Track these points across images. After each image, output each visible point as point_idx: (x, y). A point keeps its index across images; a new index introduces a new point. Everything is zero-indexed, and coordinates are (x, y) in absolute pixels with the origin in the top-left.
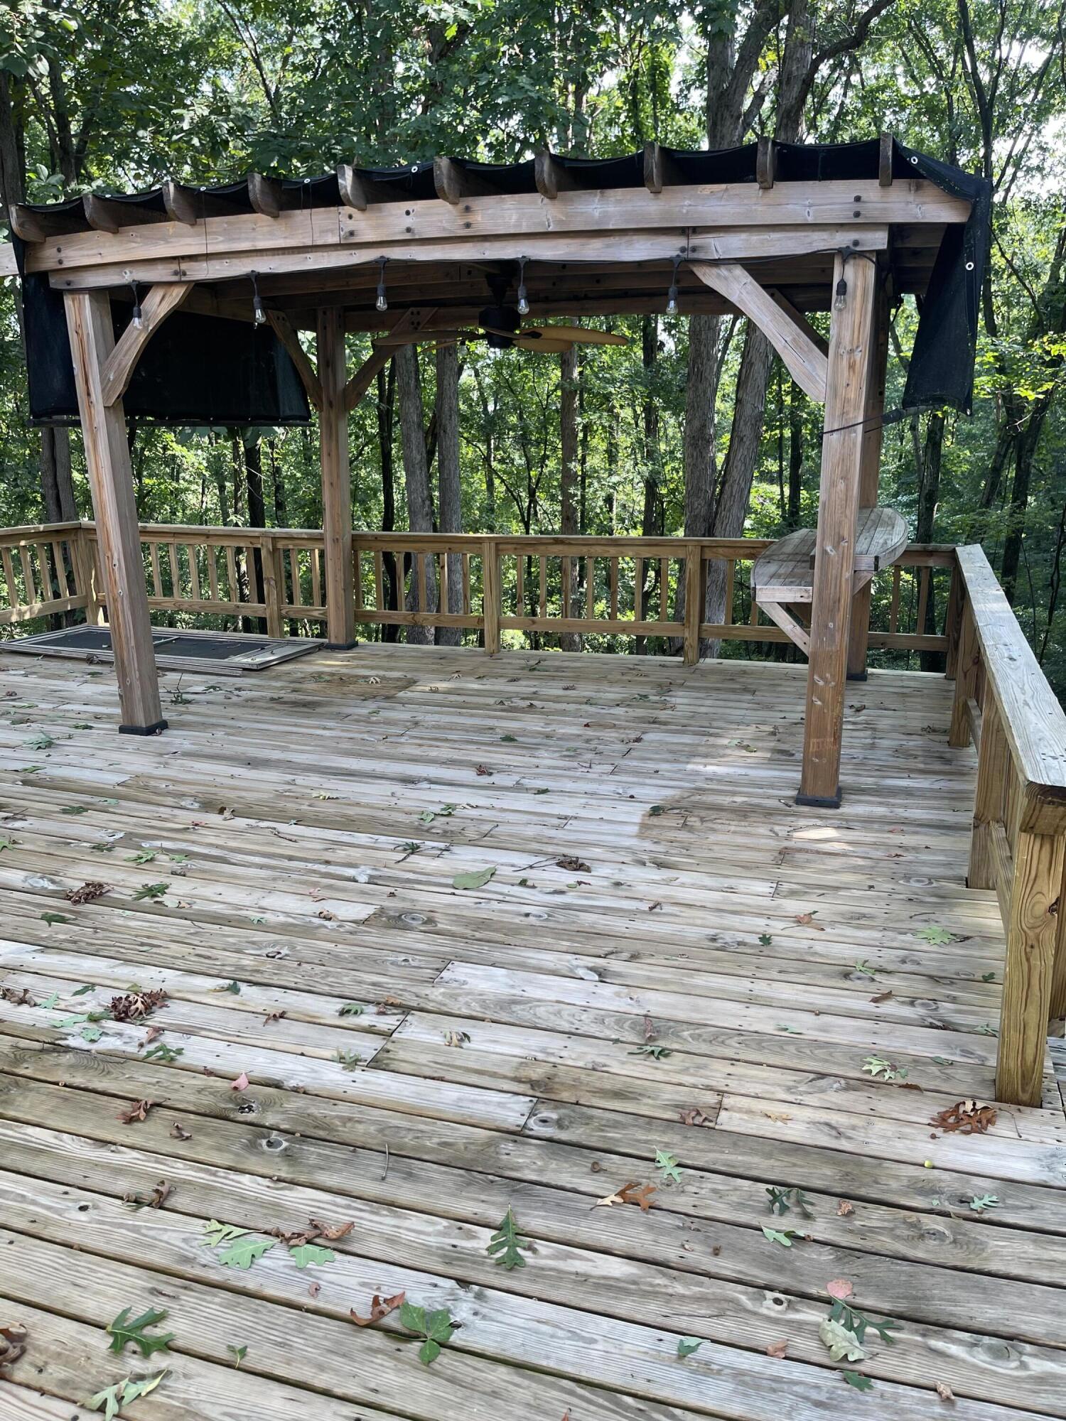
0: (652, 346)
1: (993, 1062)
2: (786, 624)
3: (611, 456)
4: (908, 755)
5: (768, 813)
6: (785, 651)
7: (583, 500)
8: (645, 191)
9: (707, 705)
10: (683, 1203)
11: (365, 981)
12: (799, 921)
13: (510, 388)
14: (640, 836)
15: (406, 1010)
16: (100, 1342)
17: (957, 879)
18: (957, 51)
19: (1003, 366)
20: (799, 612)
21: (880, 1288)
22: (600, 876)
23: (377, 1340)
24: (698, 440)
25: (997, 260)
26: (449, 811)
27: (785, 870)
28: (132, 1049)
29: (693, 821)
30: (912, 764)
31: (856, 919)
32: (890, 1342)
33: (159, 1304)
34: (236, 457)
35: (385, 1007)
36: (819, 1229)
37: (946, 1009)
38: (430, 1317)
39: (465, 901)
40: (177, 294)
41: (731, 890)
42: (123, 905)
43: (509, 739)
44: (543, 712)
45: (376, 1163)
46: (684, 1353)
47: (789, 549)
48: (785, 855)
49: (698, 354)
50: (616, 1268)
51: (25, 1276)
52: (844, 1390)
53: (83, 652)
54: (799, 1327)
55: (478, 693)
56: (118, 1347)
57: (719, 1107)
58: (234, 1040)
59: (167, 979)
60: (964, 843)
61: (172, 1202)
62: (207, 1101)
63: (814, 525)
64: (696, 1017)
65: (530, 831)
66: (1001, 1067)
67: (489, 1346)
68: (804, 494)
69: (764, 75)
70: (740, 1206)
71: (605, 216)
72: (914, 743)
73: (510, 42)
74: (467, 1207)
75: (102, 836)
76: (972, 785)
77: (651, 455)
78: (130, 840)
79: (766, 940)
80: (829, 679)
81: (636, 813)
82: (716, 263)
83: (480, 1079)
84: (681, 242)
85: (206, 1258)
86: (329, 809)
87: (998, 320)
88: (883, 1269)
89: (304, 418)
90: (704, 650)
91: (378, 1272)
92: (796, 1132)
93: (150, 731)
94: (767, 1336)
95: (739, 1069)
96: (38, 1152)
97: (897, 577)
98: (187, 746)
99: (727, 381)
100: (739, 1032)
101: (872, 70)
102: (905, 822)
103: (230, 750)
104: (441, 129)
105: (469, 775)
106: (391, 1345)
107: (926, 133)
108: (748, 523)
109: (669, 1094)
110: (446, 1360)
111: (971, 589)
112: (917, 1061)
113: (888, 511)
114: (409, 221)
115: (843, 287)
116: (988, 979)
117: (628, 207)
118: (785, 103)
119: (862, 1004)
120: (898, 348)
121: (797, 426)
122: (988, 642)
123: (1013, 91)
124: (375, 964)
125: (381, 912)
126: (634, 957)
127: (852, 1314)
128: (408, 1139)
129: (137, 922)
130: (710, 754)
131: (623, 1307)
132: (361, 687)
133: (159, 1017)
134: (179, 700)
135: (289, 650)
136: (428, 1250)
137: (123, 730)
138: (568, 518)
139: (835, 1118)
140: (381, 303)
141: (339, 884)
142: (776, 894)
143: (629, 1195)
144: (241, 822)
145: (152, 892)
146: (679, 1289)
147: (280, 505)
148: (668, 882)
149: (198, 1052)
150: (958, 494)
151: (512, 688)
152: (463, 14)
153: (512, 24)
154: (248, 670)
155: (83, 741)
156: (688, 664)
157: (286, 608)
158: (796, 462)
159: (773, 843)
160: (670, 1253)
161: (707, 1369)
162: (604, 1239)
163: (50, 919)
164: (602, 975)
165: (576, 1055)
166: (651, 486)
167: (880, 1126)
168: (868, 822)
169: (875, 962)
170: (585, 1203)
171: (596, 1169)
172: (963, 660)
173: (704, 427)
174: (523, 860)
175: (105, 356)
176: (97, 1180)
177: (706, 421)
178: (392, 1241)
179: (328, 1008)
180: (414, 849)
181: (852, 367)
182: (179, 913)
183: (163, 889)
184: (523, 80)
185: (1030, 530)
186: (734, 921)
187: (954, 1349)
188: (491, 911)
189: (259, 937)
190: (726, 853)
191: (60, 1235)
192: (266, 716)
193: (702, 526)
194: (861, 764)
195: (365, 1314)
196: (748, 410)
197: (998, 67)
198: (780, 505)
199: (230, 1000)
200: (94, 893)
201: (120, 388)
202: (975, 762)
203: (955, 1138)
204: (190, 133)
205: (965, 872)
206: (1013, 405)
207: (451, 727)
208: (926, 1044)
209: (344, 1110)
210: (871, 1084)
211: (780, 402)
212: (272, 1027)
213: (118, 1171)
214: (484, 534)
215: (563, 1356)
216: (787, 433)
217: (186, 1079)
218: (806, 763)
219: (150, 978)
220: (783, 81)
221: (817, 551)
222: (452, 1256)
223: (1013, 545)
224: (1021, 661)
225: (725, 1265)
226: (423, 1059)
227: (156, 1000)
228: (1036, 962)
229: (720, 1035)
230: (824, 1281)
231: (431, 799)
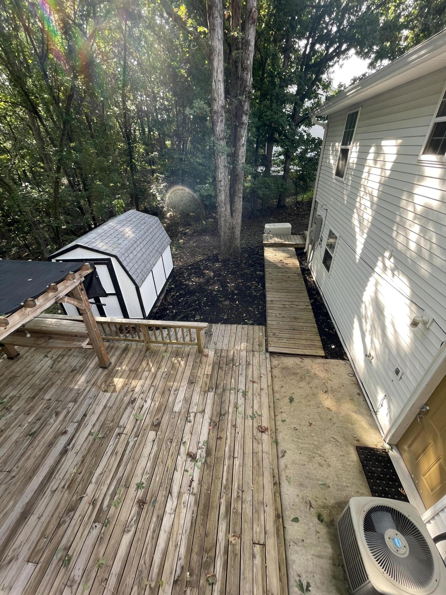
33: (249, 416)
50: (233, 380)
56: (255, 418)
91: (239, 399)
106: (246, 395)
109: (205, 379)
110: (247, 390)
133: (194, 451)
136: (235, 395)
176: (233, 435)
178: (234, 399)
195: (244, 399)
227: (189, 455)
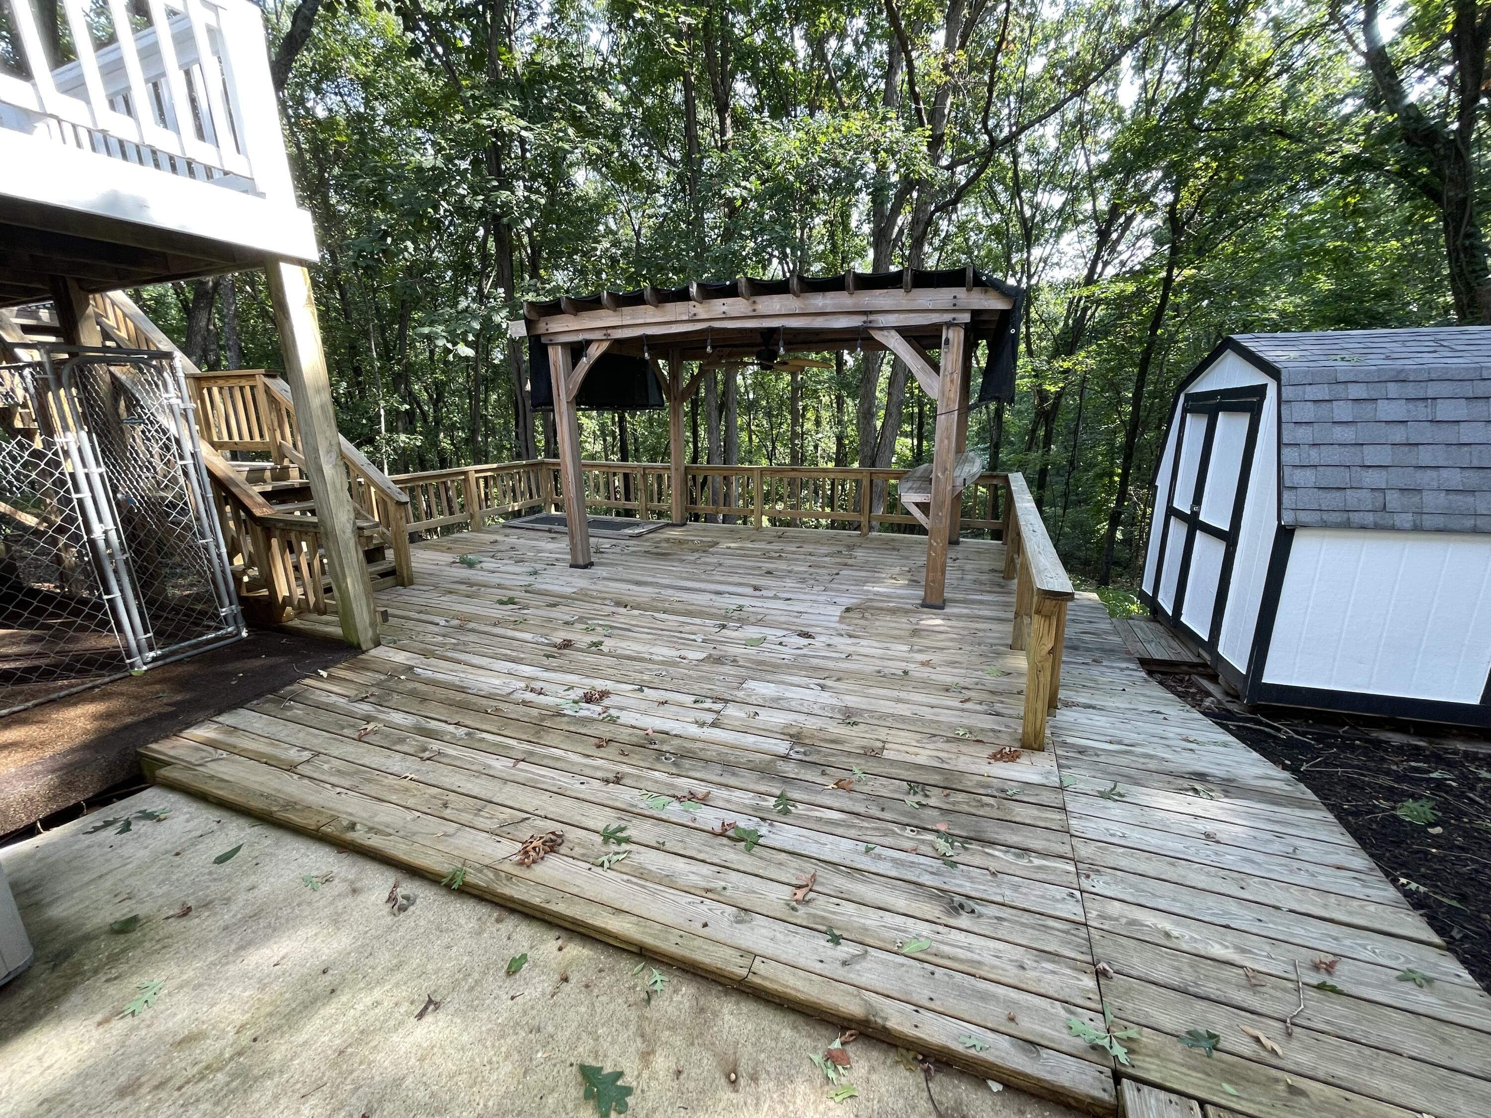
0: (840, 363)
1: (1020, 731)
2: (917, 513)
3: (818, 423)
4: (981, 583)
5: (907, 611)
6: (916, 528)
7: (802, 447)
8: (845, 293)
9: (873, 557)
10: (866, 789)
11: (704, 688)
12: (923, 664)
13: (762, 385)
14: (840, 622)
15: (727, 701)
16: (599, 839)
17: (1006, 645)
18: (1012, 199)
19: (1037, 374)
20: (924, 507)
21: (962, 827)
22: (819, 641)
23: (725, 841)
24: (866, 415)
25: (1034, 315)
26: (740, 608)
27: (915, 640)
28: (595, 716)
29: (867, 615)
30: (983, 588)
31: (952, 664)
32: (966, 849)
33: (623, 824)
34: (614, 423)
35: (716, 700)
36: (932, 802)
37: (998, 707)
38: (750, 833)
39: (752, 651)
40: (605, 346)
41: (888, 649)
42: (582, 651)
43: (769, 573)
44: (786, 559)
45: (718, 769)
46: (868, 851)
47: (918, 474)
48: (915, 633)
49: (867, 368)
50: (835, 815)
51: (561, 812)
52: (944, 868)
53: (546, 527)
54: (923, 842)
55: (752, 549)
56: (606, 840)
57: (884, 748)
58: (645, 713)
59: (609, 685)
60: (1009, 628)
61: (623, 782)
62: (634, 740)
63: (931, 461)
64: (870, 708)
65: (783, 619)
66: (1024, 733)
67: (777, 845)
68: (925, 443)
69: (903, 219)
70: (895, 791)
71: (825, 306)
72: (984, 577)
73: (770, 208)
74: (762, 788)
75: (568, 618)
76: (1013, 599)
77: (840, 422)
78: (581, 620)
79: (906, 673)
80: (939, 542)
81: (837, 611)
82: (881, 329)
83: (766, 732)
84: (864, 318)
85: (642, 805)
86: (679, 606)
87: (1034, 347)
88: (963, 819)
89: (661, 405)
90: (871, 528)
91: (723, 814)
92: (921, 760)
93: (585, 567)
94: (908, 845)
95: (892, 732)
96: (558, 759)
97: (976, 490)
98: (605, 574)
99: (882, 382)
100: (893, 715)
101: (963, 211)
102: (979, 617)
103: (625, 576)
104: (734, 253)
105: (749, 591)
106: (732, 843)
107: (994, 245)
108: (894, 460)
109: (859, 742)
110: (756, 849)
111: (1015, 496)
112: (982, 730)
113: (972, 454)
114: (724, 308)
115: (947, 341)
116: (1019, 693)
117: (836, 301)
118: (915, 234)
119: (956, 704)
120: (978, 363)
121: (921, 406)
122: (1022, 523)
123: (1044, 221)
124: (710, 680)
125: (710, 656)
126: (839, 680)
127: (948, 837)
128: (732, 758)
129: (591, 659)
130: (878, 581)
131: (839, 831)
132: (690, 545)
133: (606, 702)
134: (598, 552)
135: (652, 527)
136: (745, 806)
137: (571, 566)
138: (794, 456)
139: (940, 754)
140: (709, 349)
141: (689, 643)
142: (911, 650)
143: (839, 784)
144: (636, 612)
145: (596, 644)
146: (865, 824)
147: (637, 450)
148: (855, 644)
149: (626, 718)
150: (1012, 443)
151: (769, 547)
152: (745, 193)
153: (771, 198)
154: (631, 537)
155: (551, 571)
156: (863, 535)
157: (650, 504)
158: (921, 426)
159: (909, 626)
160: (862, 810)
161: (879, 857)
162: (829, 803)
163: (548, 656)
164: (823, 688)
165: (811, 724)
166: (840, 439)
167: (963, 758)
168: (959, 617)
169: (962, 684)
170: (819, 788)
171: (823, 773)
172: (1011, 535)
173: (870, 408)
174: (781, 633)
175: (568, 376)
176: (587, 771)
177: (871, 404)
178: (728, 801)
179: (689, 700)
180: (724, 627)
181: (952, 381)
182: (610, 654)
183: (601, 643)
184: (778, 228)
185: (1054, 464)
186: (890, 663)
187: (997, 853)
188: (765, 656)
189: (650, 666)
190: (885, 631)
191: (574, 794)
192: (642, 560)
193: (869, 462)
194: (956, 588)
195: (718, 830)
196: (895, 398)
197: (1036, 207)
198: (912, 450)
199: (640, 695)
200: (567, 644)
201: (575, 392)
202: (1015, 587)
203: (1000, 764)
204: (601, 257)
205: (1010, 642)
206: (1042, 395)
207: (739, 567)
208: (987, 722)
209: (699, 745)
210: (959, 740)
211: (912, 393)
212: (661, 707)
213: (597, 768)
214: (747, 465)
215: (812, 849)
216: (916, 410)
217: (622, 729)
218: (927, 586)
219: (600, 684)
220: (915, 222)
221: (933, 476)
222: (757, 808)
223: (1043, 472)
224: (1039, 532)
225: (887, 815)
226: (737, 723)
227: (604, 694)
228: (1042, 679)
229: (883, 716)
230: (934, 823)
231: (732, 602)
